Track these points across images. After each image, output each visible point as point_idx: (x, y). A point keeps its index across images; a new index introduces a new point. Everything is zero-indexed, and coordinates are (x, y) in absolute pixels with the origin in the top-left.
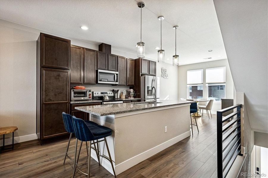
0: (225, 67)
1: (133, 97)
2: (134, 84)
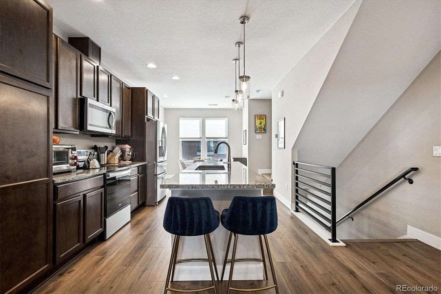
0: (227, 119)
1: (130, 161)
2: (131, 134)
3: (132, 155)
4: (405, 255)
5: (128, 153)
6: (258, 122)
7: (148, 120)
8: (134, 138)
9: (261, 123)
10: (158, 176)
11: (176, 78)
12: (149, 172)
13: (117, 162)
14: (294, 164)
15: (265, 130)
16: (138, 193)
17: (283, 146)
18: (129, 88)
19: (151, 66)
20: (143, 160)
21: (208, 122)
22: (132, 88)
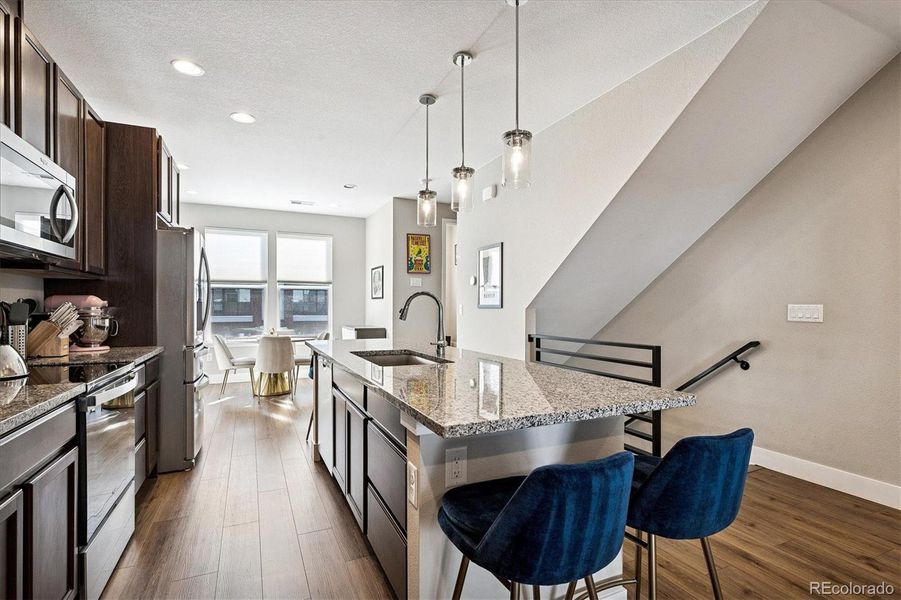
1: (102, 344)
2: (106, 265)
3: (112, 328)
4: (772, 499)
5: (99, 323)
6: (414, 249)
7: (162, 225)
8: (114, 276)
9: (420, 252)
10: (196, 384)
11: (243, 117)
12: (166, 375)
13: (66, 352)
14: (530, 339)
15: (427, 267)
16: (146, 442)
17: (498, 303)
18: (101, 124)
19: (186, 67)
20: (150, 342)
21: (283, 243)
22: (107, 123)
